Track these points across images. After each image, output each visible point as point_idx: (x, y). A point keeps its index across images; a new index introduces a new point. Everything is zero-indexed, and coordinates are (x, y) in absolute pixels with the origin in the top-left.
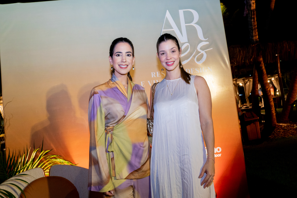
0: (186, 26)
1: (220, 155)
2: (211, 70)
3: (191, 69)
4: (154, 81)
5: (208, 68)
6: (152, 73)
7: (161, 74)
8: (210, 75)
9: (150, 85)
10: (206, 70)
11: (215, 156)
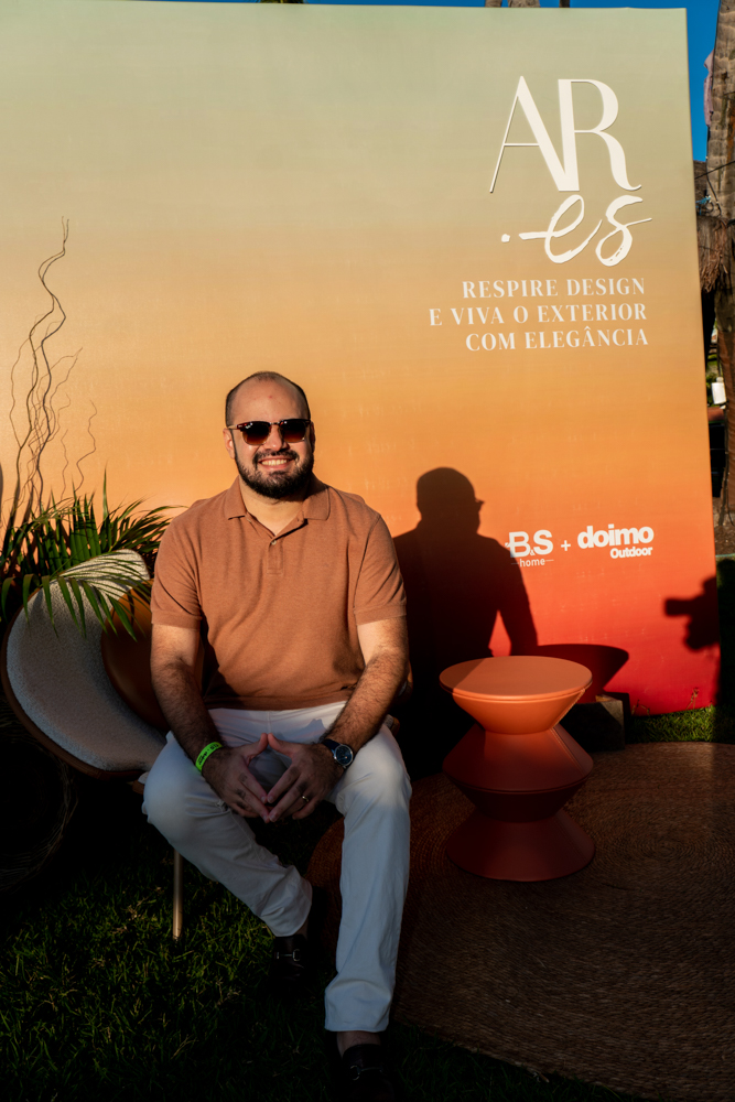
0: (577, 135)
1: (648, 551)
2: (642, 290)
3: (585, 281)
4: (470, 310)
5: (635, 281)
6: (465, 284)
7: (492, 290)
8: (636, 306)
9: (458, 322)
10: (627, 288)
11: (635, 552)
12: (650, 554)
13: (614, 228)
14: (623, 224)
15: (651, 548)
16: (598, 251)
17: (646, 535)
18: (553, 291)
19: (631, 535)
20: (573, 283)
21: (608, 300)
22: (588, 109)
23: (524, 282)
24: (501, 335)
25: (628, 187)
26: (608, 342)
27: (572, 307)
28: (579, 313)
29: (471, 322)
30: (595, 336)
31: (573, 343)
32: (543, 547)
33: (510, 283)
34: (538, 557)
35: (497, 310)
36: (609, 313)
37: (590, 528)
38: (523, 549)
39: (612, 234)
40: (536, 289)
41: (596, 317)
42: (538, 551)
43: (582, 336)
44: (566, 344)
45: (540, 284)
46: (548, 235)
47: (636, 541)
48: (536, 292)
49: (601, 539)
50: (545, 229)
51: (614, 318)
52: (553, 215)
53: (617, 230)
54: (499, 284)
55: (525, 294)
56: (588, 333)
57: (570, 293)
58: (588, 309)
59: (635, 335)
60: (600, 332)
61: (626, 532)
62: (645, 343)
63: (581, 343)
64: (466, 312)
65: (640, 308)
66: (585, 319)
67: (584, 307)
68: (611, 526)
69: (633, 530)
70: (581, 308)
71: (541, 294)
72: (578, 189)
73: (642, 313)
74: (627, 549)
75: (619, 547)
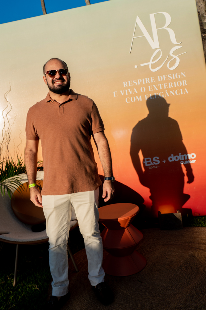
0: (157, 30)
2: (185, 76)
3: (164, 76)
4: (126, 90)
5: (182, 73)
6: (124, 83)
7: (133, 83)
8: (183, 81)
9: (123, 94)
10: (179, 76)
11: (189, 162)
12: (195, 162)
13: (173, 57)
14: (176, 55)
15: (195, 160)
16: (168, 66)
17: (193, 156)
18: (153, 81)
20: (160, 77)
21: (173, 81)
22: (160, 21)
23: (143, 79)
24: (137, 97)
25: (177, 43)
26: (174, 94)
27: (160, 85)
28: (163, 86)
29: (127, 94)
30: (169, 93)
32: (156, 162)
33: (138, 80)
34: (155, 165)
35: (135, 89)
36: (173, 85)
37: (172, 155)
38: (150, 163)
39: (172, 59)
40: (147, 80)
41: (169, 87)
42: (155, 163)
43: (165, 93)
45: (149, 79)
46: (150, 63)
47: (189, 158)
48: (148, 82)
49: (177, 158)
50: (149, 61)
51: (175, 86)
52: (151, 57)
53: (174, 58)
54: (135, 81)
55: (144, 83)
56: (167, 92)
57: (159, 80)
58: (166, 85)
59: (184, 91)
60: (171, 92)
61: (185, 156)
62: (187, 93)
63: (164, 96)
64: (125, 91)
65: (185, 82)
66: (165, 88)
67: (165, 84)
68: (180, 154)
69: (188, 155)
70: (163, 85)
71: (149, 82)
72: (159, 47)
73: (185, 83)
74: (186, 161)
75: (183, 161)
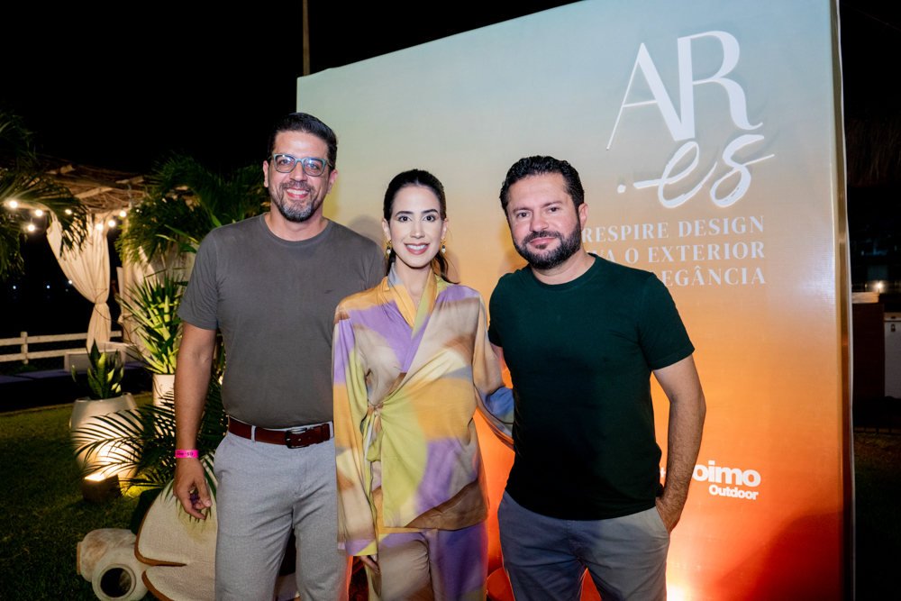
0: (695, 87)
1: (753, 495)
2: (760, 228)
3: (697, 223)
7: (607, 234)
8: (754, 244)
10: (744, 228)
11: (737, 493)
12: (755, 498)
13: (731, 169)
14: (742, 164)
15: (757, 493)
18: (664, 234)
19: (734, 476)
20: (685, 226)
21: (721, 240)
22: (707, 59)
23: (636, 227)
25: (748, 127)
26: (718, 280)
27: (683, 248)
28: (689, 253)
30: (705, 275)
31: (682, 282)
33: (623, 228)
35: (609, 251)
36: (721, 252)
40: (647, 232)
41: (707, 257)
43: (692, 275)
44: (675, 283)
45: (651, 227)
46: (661, 184)
47: (739, 482)
48: (648, 235)
49: (700, 474)
50: (659, 176)
51: (727, 257)
52: (667, 163)
53: (735, 171)
54: (613, 230)
55: (637, 237)
56: (698, 273)
57: (681, 234)
58: (699, 249)
59: (751, 274)
60: (711, 272)
61: (729, 472)
62: (762, 281)
63: (690, 282)
65: (758, 246)
66: (696, 258)
67: (695, 247)
68: (712, 462)
69: (737, 471)
70: (692, 248)
71: (652, 237)
72: (693, 136)
73: (759, 251)
74: (728, 488)
75: (719, 485)
